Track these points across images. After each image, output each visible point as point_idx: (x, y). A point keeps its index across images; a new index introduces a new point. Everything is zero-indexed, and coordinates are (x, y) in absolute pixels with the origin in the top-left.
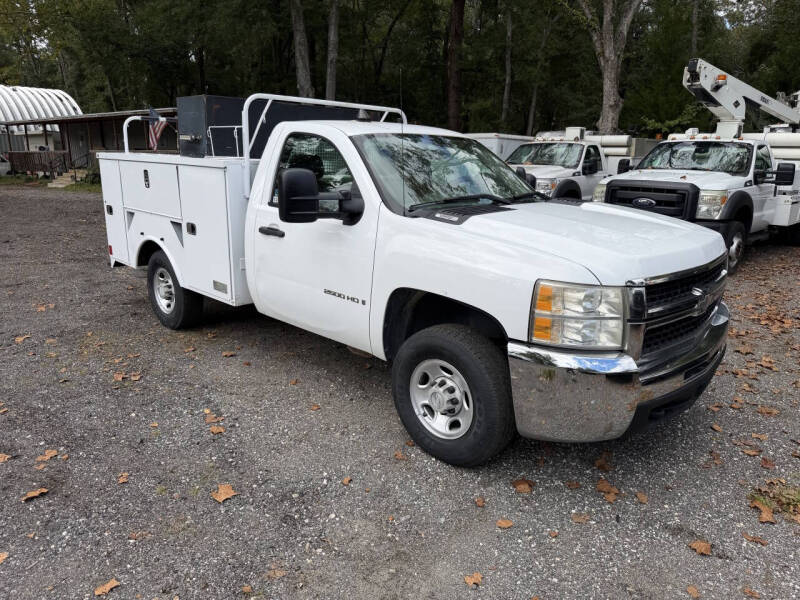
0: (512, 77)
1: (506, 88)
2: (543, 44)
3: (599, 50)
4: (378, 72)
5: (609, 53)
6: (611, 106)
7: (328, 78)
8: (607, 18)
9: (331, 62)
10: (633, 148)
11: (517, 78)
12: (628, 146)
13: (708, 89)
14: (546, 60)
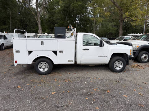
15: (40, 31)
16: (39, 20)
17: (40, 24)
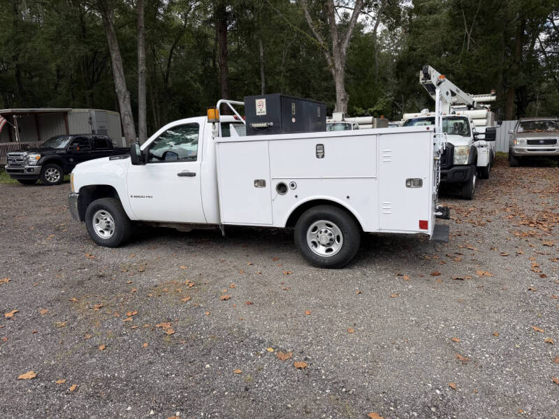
0: (266, 82)
1: (263, 91)
2: (283, 62)
3: (330, 64)
4: (166, 80)
5: (338, 66)
6: (342, 100)
7: (140, 84)
8: (335, 43)
9: (142, 73)
10: (375, 124)
11: (270, 83)
12: (372, 123)
13: (435, 84)
14: (287, 72)
15: (341, 105)
16: (337, 66)
17: (342, 80)
